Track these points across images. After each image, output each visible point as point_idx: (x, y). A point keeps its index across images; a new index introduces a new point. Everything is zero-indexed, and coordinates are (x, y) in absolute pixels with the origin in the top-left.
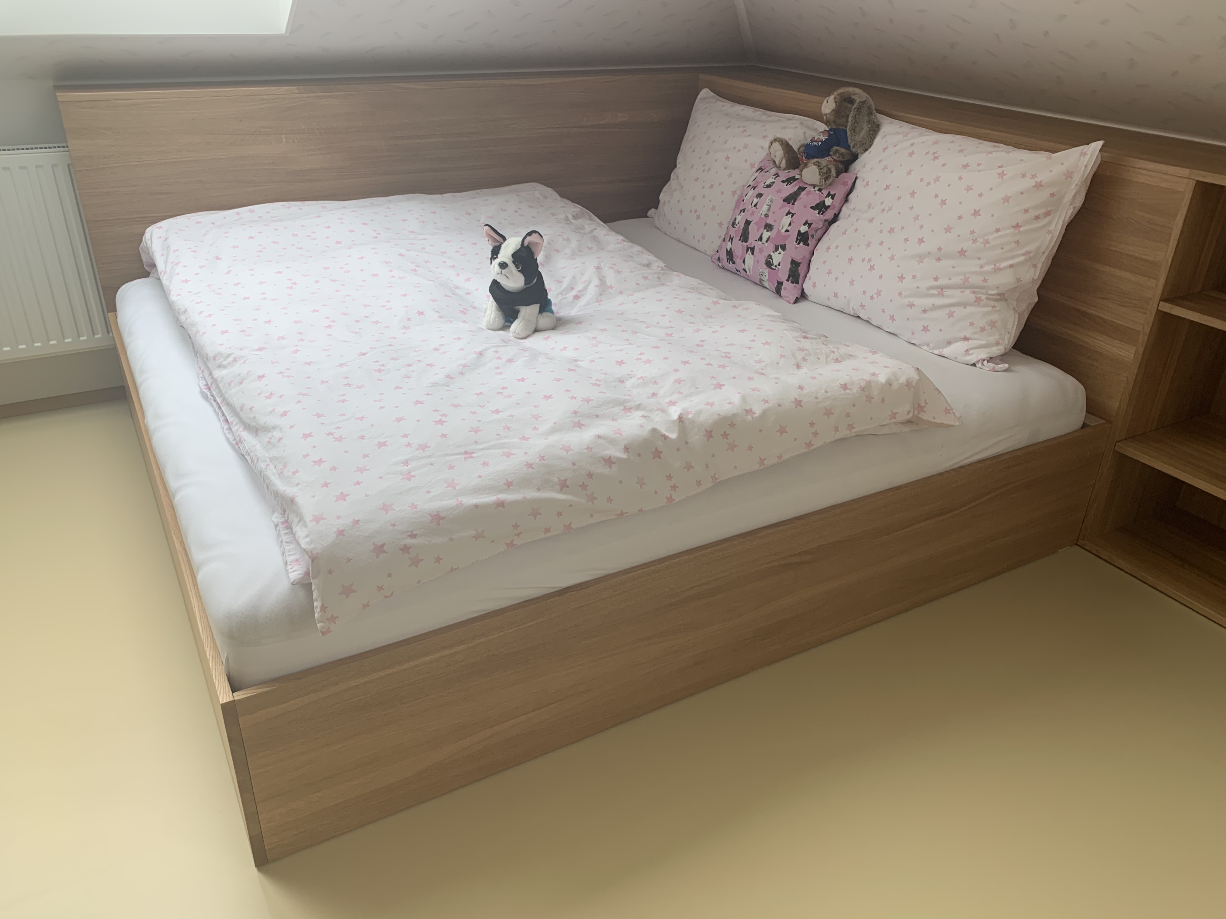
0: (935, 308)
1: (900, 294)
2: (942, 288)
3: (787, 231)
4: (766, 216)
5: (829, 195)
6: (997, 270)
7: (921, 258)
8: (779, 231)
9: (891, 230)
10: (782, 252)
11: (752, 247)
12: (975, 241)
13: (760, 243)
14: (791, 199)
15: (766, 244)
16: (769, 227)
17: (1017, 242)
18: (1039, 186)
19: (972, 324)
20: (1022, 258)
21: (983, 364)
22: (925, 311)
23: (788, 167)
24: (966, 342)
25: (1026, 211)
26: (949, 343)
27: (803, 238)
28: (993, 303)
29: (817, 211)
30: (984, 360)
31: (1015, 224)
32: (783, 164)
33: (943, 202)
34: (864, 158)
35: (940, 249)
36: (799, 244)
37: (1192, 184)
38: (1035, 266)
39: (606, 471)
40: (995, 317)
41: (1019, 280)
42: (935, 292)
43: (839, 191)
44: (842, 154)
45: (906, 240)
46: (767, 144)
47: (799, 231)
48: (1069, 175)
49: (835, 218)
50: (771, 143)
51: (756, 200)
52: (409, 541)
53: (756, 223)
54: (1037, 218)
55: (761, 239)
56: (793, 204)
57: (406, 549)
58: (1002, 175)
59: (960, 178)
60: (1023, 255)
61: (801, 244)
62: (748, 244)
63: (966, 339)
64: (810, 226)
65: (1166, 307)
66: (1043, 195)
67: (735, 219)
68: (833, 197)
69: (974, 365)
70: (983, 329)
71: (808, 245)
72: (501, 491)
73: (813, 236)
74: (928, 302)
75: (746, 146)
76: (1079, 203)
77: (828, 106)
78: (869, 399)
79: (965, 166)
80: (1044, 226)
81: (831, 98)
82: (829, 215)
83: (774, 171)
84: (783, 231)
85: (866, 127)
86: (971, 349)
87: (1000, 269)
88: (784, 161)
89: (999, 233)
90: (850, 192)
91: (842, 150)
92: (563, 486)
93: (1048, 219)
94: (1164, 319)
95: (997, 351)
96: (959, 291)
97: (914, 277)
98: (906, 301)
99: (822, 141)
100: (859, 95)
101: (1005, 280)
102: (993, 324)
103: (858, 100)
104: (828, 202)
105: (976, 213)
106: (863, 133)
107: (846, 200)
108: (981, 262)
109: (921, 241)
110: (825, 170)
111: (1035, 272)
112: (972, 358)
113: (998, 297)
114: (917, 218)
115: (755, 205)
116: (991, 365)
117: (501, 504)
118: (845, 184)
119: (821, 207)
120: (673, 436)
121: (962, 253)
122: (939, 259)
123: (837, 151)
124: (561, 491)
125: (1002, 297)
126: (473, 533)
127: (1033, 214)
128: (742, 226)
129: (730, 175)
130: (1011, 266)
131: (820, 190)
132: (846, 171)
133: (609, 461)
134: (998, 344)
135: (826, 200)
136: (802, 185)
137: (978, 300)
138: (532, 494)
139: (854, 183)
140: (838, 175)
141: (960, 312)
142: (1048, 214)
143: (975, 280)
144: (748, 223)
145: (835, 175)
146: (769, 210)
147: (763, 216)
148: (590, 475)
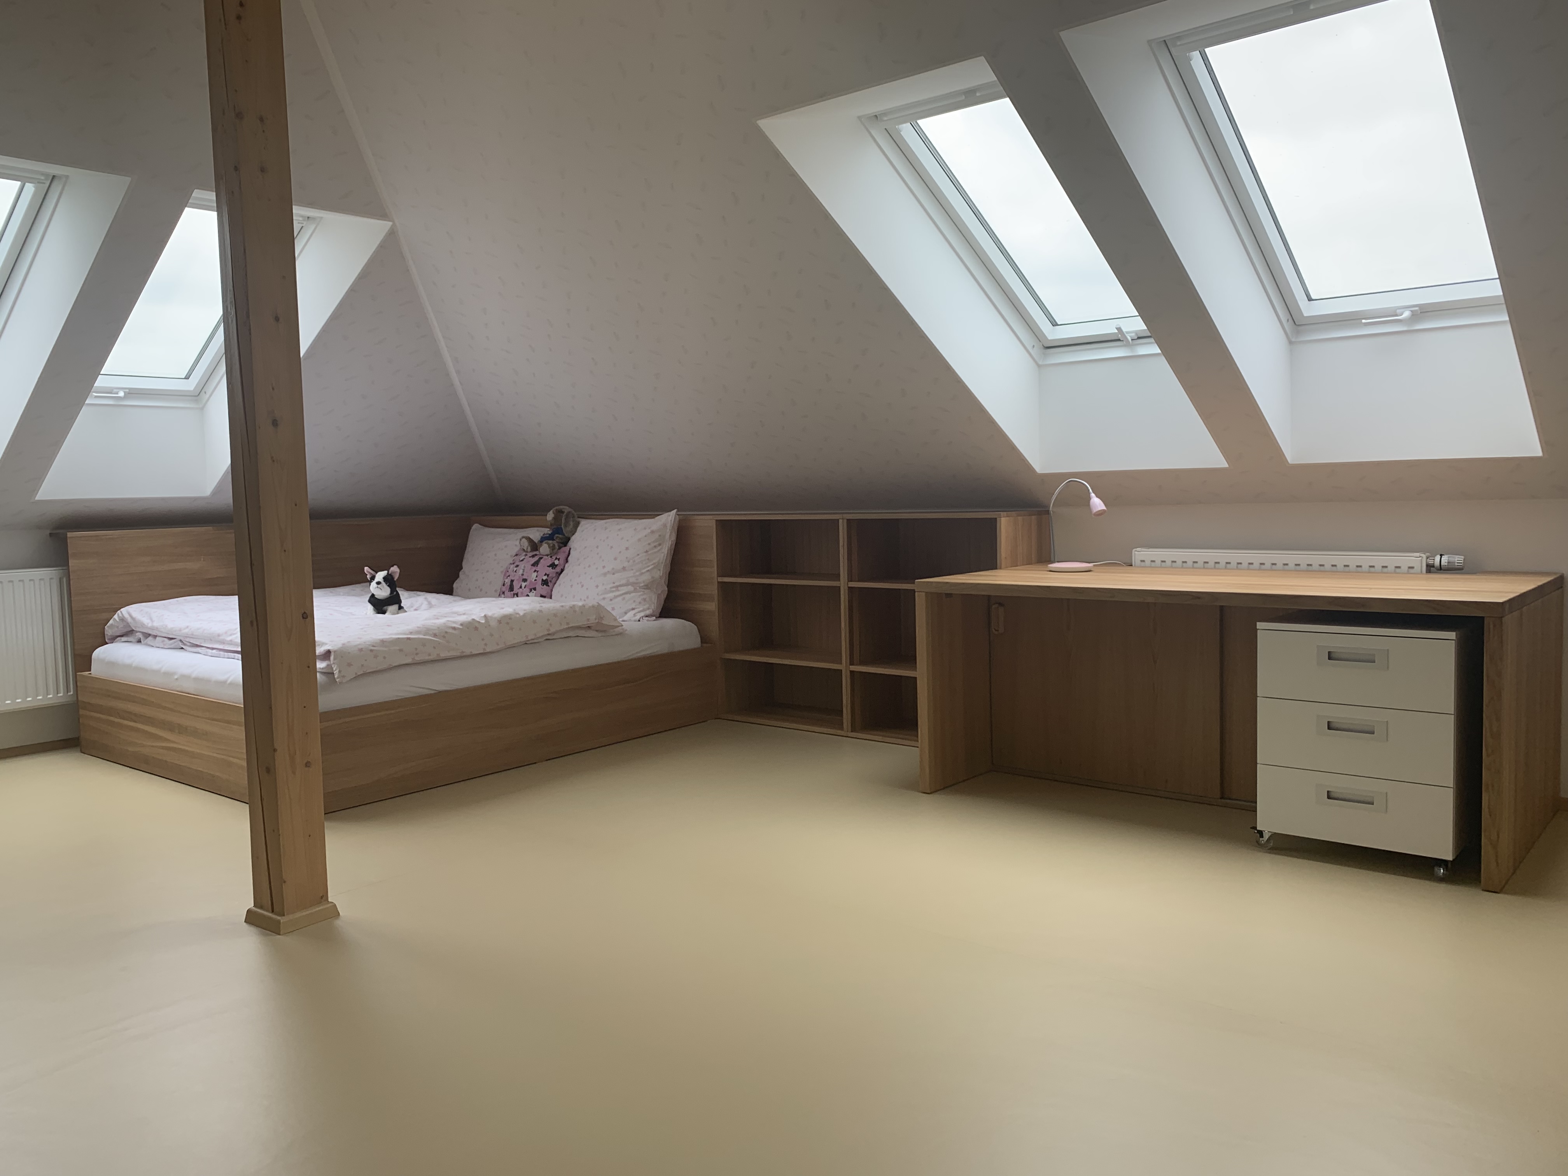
0: (616, 597)
1: (598, 594)
2: (617, 587)
3: (535, 580)
4: (523, 575)
5: (556, 559)
6: (642, 574)
7: (605, 574)
8: (531, 581)
9: (589, 566)
10: (534, 592)
11: (516, 593)
12: (628, 562)
13: (521, 589)
14: (535, 564)
15: (525, 589)
16: (525, 580)
17: (648, 559)
18: (653, 532)
19: (634, 601)
20: (653, 566)
21: (643, 619)
22: (611, 600)
23: (532, 550)
24: (634, 611)
25: (649, 544)
26: (626, 613)
27: (545, 583)
28: (643, 590)
29: (551, 568)
30: (643, 617)
31: (645, 551)
32: (529, 549)
33: (612, 547)
34: (573, 538)
35: (613, 569)
36: (543, 586)
37: (714, 522)
38: (660, 570)
39: (453, 632)
40: (644, 597)
41: (653, 577)
42: (614, 589)
43: (562, 556)
44: (560, 538)
45: (597, 568)
46: (518, 543)
47: (543, 579)
48: (665, 525)
49: (562, 570)
50: (521, 540)
51: (515, 569)
52: (373, 648)
53: (517, 580)
54: (655, 547)
55: (521, 587)
56: (537, 566)
57: (371, 651)
58: (635, 529)
59: (618, 535)
60: (652, 565)
61: (545, 586)
62: (514, 592)
63: (633, 609)
64: (548, 575)
65: (720, 579)
66: (656, 536)
67: (505, 582)
68: (559, 560)
69: (639, 621)
70: (640, 603)
71: (549, 586)
72: (408, 635)
73: (551, 582)
74: (611, 595)
75: (506, 547)
76: (674, 538)
77: (550, 516)
78: (575, 611)
79: (620, 530)
80: (660, 550)
81: (551, 512)
82: (558, 569)
83: (525, 553)
84: (533, 580)
85: (572, 523)
86: (636, 613)
87: (643, 573)
88: (529, 548)
89: (639, 556)
90: (568, 556)
91: (560, 536)
92: (435, 635)
93: (661, 547)
94: (722, 585)
95: (648, 612)
96: (625, 587)
97: (603, 584)
98: (602, 597)
99: (549, 534)
100: (567, 509)
101: (646, 578)
102: (645, 600)
103: (566, 511)
104: (557, 562)
105: (627, 549)
106: (571, 526)
107: (567, 561)
108: (634, 571)
109: (604, 567)
110: (551, 545)
111: (660, 573)
112: (638, 617)
113: (645, 587)
114: (601, 557)
115: (515, 571)
116: (647, 618)
117: (409, 639)
118: (564, 552)
119: (553, 566)
120: (483, 622)
121: (624, 569)
122: (614, 574)
123: (557, 537)
124: (434, 637)
125: (647, 587)
126: (398, 648)
127: (653, 545)
128: (509, 583)
129: (498, 563)
130: (648, 571)
131: (551, 557)
132: (565, 546)
133: (454, 628)
134: (649, 609)
135: (555, 562)
136: (541, 556)
137: (635, 589)
138: (421, 636)
139: (569, 551)
140: (560, 548)
141: (628, 596)
142: (660, 545)
143: (632, 580)
144: (512, 581)
145: (557, 548)
146: (524, 571)
147: (521, 575)
148: (446, 632)
